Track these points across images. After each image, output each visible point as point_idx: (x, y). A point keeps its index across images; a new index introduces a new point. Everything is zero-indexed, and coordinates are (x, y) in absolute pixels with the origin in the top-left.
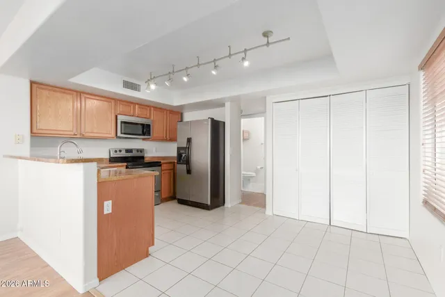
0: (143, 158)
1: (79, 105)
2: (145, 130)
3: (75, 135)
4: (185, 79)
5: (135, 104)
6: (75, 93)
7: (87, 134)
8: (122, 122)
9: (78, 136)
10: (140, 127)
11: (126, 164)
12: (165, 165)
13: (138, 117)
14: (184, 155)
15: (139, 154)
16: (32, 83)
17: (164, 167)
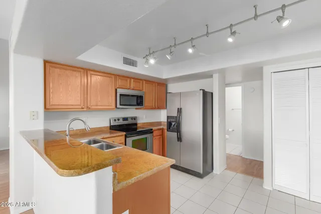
0: (136, 124)
1: (86, 81)
2: (139, 101)
3: (83, 108)
4: (190, 51)
5: (131, 78)
6: (82, 70)
7: (93, 107)
8: (121, 95)
9: (85, 110)
10: (135, 98)
11: (124, 133)
12: (156, 132)
13: (133, 89)
14: (173, 123)
15: (133, 122)
16: (45, 62)
17: (155, 133)
